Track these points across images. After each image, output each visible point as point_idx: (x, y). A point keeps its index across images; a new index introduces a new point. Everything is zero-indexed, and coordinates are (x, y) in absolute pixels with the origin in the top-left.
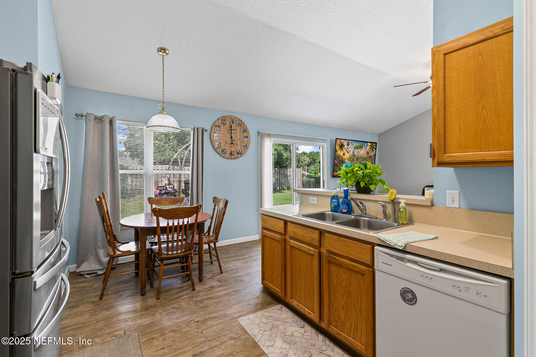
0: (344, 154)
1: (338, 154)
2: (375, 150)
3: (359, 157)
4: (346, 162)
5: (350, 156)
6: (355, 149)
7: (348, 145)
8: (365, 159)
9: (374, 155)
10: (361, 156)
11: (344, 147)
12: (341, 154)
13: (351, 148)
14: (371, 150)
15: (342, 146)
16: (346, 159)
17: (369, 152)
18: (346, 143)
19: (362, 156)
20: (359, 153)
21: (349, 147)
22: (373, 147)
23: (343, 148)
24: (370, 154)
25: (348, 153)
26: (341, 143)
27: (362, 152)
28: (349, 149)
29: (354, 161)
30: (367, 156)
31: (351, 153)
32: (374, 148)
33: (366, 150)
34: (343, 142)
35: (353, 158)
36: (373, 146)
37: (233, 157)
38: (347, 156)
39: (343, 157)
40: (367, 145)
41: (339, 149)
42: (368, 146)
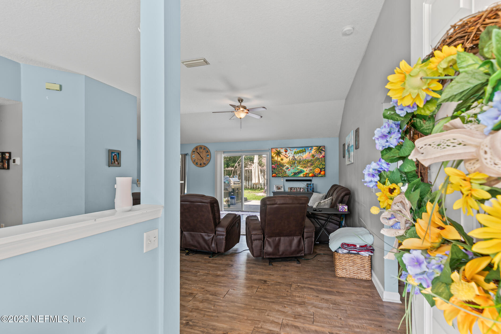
0: (282, 160)
1: (276, 160)
2: (324, 152)
3: (301, 160)
4: (286, 166)
5: (290, 160)
6: (295, 154)
7: (286, 152)
8: (310, 161)
9: (322, 157)
10: (304, 159)
11: (282, 153)
12: (279, 159)
13: (290, 154)
14: (318, 153)
15: (279, 153)
16: (284, 163)
17: (314, 155)
18: (284, 150)
19: (306, 159)
20: (300, 157)
21: (287, 153)
22: (321, 150)
23: (281, 155)
24: (316, 157)
25: (287, 158)
26: (277, 151)
27: (306, 156)
28: (288, 154)
29: (296, 164)
30: (312, 159)
31: (291, 157)
32: (323, 150)
33: (311, 153)
34: (280, 150)
35: (294, 161)
36: (321, 148)
37: (201, 166)
38: (285, 160)
39: (281, 161)
40: (311, 149)
41: (276, 156)
42: (313, 149)
